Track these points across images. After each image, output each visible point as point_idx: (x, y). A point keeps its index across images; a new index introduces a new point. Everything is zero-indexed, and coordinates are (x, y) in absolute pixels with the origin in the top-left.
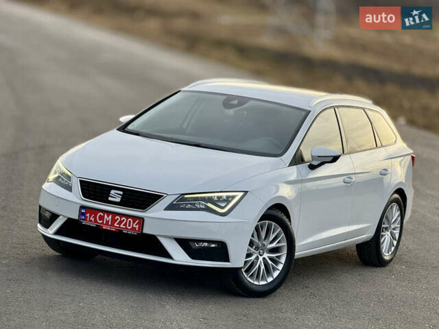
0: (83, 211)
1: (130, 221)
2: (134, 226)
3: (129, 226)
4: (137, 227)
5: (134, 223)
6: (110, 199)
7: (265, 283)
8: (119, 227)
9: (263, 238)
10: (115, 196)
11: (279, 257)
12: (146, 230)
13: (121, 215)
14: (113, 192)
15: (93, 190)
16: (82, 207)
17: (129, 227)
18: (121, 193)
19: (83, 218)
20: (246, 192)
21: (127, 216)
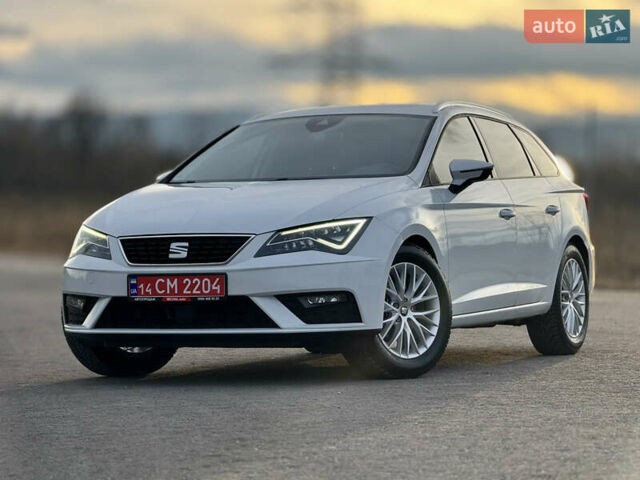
0: (134, 282)
1: (206, 282)
2: (214, 288)
3: (206, 289)
4: (218, 288)
5: (212, 283)
6: (171, 256)
7: (417, 355)
8: (192, 294)
9: (404, 288)
10: (179, 250)
11: (430, 316)
12: (233, 291)
13: (192, 276)
14: (173, 246)
15: (144, 249)
16: (131, 276)
17: (207, 291)
18: (187, 244)
19: (135, 291)
20: (370, 219)
21: (201, 276)
